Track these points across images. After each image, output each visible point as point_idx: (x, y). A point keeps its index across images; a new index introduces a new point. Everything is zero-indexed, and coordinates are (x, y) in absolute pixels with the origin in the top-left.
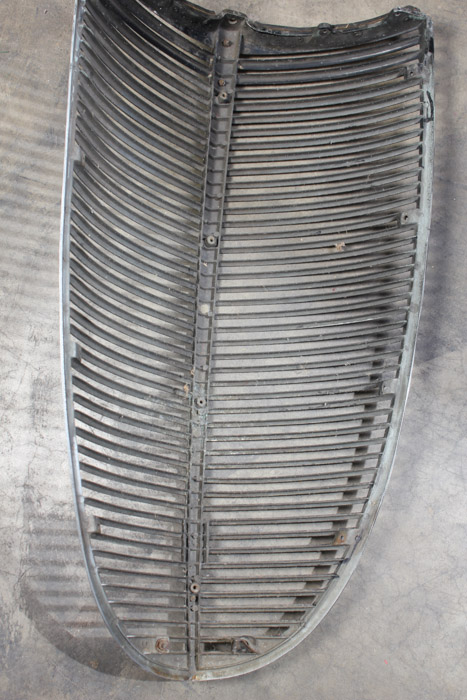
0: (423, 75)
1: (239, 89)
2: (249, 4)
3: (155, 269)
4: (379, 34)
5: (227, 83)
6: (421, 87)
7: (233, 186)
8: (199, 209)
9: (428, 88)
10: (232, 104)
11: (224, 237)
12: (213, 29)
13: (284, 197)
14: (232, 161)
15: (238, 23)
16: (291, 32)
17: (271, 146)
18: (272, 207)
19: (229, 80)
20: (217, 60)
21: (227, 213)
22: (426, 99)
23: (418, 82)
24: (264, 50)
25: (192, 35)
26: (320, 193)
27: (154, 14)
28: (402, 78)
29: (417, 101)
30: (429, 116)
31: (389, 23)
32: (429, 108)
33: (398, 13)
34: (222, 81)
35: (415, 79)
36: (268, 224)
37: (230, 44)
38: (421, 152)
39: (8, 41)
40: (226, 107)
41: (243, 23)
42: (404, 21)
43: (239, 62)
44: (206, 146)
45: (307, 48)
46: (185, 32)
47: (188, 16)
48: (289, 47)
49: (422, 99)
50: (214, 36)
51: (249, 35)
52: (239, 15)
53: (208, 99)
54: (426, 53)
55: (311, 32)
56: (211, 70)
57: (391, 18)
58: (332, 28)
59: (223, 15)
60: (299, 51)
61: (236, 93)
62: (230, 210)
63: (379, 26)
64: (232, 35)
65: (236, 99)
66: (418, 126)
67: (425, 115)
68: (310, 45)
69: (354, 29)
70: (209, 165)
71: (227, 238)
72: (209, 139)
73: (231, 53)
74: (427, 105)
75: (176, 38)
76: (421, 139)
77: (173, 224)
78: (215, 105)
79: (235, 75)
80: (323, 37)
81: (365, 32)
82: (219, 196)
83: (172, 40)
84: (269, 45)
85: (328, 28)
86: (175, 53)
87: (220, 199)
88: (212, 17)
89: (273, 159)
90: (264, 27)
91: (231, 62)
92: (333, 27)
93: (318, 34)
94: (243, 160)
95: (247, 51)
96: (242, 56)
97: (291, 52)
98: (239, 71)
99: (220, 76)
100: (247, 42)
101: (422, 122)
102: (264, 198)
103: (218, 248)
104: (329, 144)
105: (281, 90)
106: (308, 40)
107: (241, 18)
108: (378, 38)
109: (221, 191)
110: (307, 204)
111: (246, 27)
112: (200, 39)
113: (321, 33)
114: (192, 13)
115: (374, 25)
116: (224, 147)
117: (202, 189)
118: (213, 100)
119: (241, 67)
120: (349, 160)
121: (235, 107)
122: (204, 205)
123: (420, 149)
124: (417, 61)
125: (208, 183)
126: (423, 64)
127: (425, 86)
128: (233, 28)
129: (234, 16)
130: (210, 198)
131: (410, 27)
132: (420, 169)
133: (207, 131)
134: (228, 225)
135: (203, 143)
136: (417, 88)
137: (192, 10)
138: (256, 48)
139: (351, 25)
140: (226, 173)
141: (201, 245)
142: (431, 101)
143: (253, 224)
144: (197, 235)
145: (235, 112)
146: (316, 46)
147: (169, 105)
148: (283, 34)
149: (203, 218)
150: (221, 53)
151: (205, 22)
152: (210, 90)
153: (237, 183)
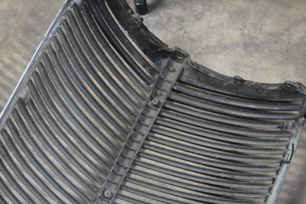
0: (294, 131)
1: (167, 101)
2: (198, 52)
3: (56, 196)
4: (275, 96)
5: (162, 95)
6: (290, 139)
7: (139, 163)
8: (108, 170)
9: (294, 141)
10: (160, 109)
11: (118, 195)
12: (165, 57)
13: (170, 182)
14: (145, 146)
15: (183, 59)
16: (216, 75)
17: (175, 146)
18: (159, 187)
19: (164, 93)
20: (160, 78)
21: (127, 179)
22: (290, 148)
23: (289, 135)
24: (195, 82)
25: (149, 56)
26: (195, 189)
27: (126, 33)
28: (279, 130)
29: (284, 148)
30: (288, 160)
31: (282, 89)
32: (290, 155)
33: (289, 84)
34: (159, 92)
35: (287, 132)
36: (152, 197)
37: (174, 71)
38: (273, 183)
39: (36, 25)
40: (155, 109)
41: (186, 60)
42: (293, 92)
43: (175, 84)
44: (130, 129)
45: (224, 90)
46: (145, 52)
47: (148, 42)
48: (212, 85)
49: (287, 147)
50: (164, 62)
51: (187, 69)
52: (185, 53)
53: (144, 100)
54: (301, 117)
55: (228, 80)
56: (153, 82)
57: (284, 87)
58: (242, 81)
59: (174, 50)
60: (218, 90)
61: (165, 103)
62: (130, 178)
63: (275, 90)
64: (177, 66)
65: (164, 107)
66: (278, 165)
67: (285, 159)
68: (227, 88)
69: (258, 87)
70: (128, 142)
71: (120, 197)
72: (134, 126)
73: (172, 77)
74: (290, 152)
75: (136, 53)
76: (277, 174)
77: (84, 172)
78: (147, 106)
79: (169, 91)
80: (236, 86)
81: (265, 91)
82: (126, 166)
83: (132, 53)
84: (199, 80)
85: (240, 80)
86: (131, 62)
87: (126, 168)
88: (165, 48)
89: (173, 154)
90: (198, 66)
91: (170, 82)
92: (245, 81)
93: (232, 82)
94: (152, 148)
95: (183, 79)
96: (179, 81)
97: (212, 89)
98: (173, 90)
99: (159, 89)
100: (186, 74)
101: (282, 162)
102: (156, 178)
103: (111, 201)
104: (214, 158)
105: (195, 111)
106: (225, 84)
107: (185, 56)
108: (273, 98)
109: (129, 164)
110: (183, 193)
111: (187, 63)
112: (154, 61)
113: (235, 82)
114: (151, 41)
115: (272, 88)
116: (143, 135)
117: (116, 157)
118: (148, 102)
119: (175, 88)
120: (224, 173)
121: (161, 112)
122: (112, 168)
123: (274, 180)
124: (294, 121)
125: (122, 154)
126: (297, 124)
127: (292, 139)
128: (179, 61)
129: (181, 53)
130: (120, 166)
131: (296, 98)
132: (268, 194)
133: (135, 120)
134: (124, 188)
135: (129, 127)
136: (287, 139)
137: (152, 39)
138: (191, 79)
139: (257, 83)
140: (137, 153)
141: (100, 194)
142: (293, 150)
143: (142, 194)
144: (99, 186)
145: (160, 115)
146: (230, 91)
147: (113, 93)
148: (210, 75)
149: (108, 177)
150: (165, 74)
151: (159, 50)
152: (148, 95)
153: (142, 162)
